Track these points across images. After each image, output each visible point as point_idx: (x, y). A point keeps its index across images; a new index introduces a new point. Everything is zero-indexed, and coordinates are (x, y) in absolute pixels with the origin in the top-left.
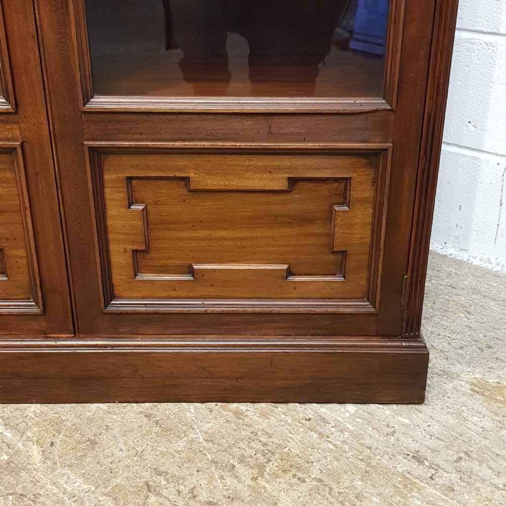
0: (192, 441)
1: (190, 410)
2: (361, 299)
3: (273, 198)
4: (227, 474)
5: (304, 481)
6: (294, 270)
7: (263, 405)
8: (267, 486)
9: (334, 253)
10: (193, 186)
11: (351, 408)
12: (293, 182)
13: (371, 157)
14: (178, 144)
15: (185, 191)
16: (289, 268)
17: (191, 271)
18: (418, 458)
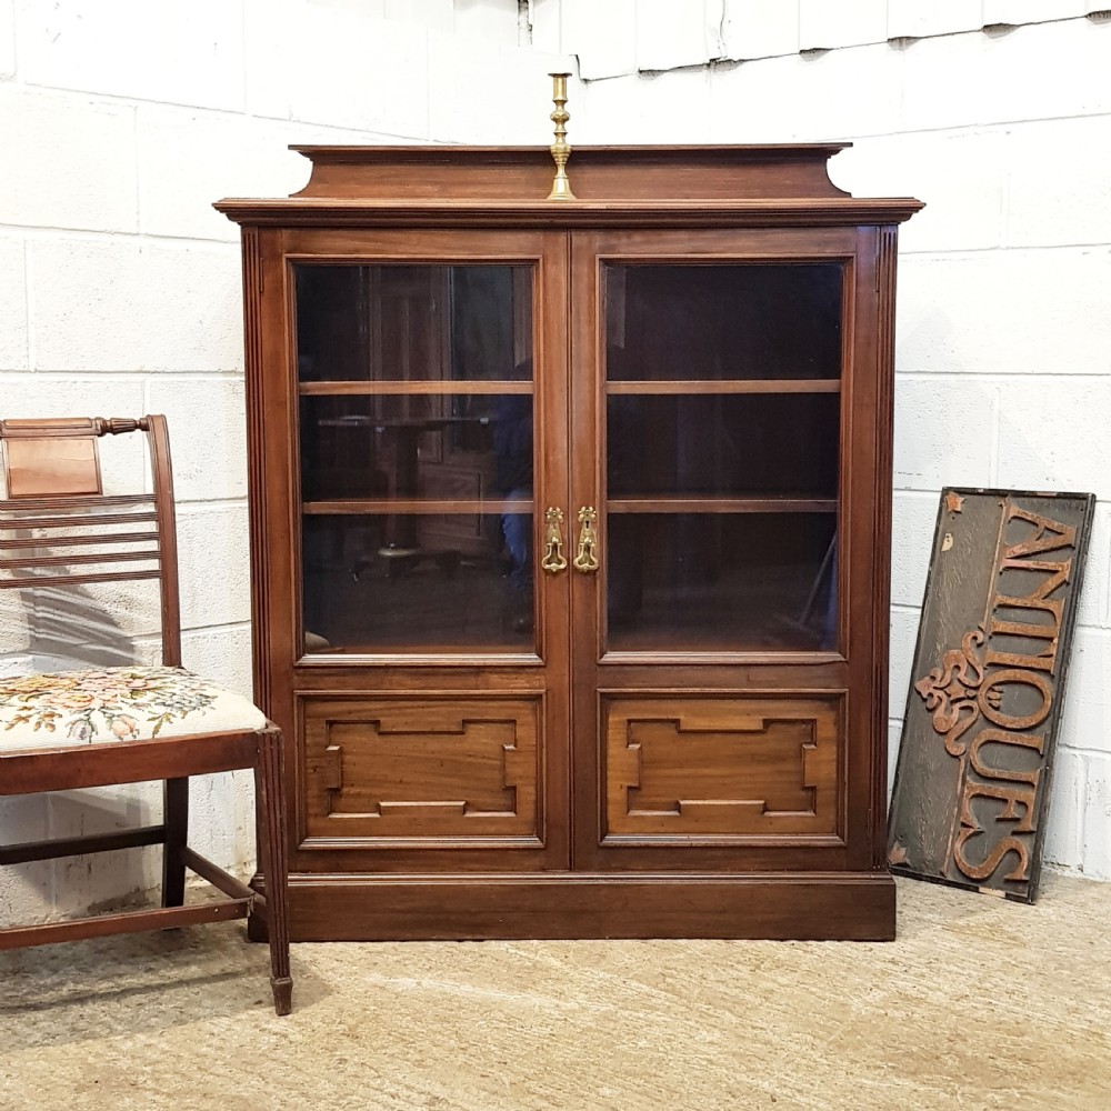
2: (831, 833)
3: (751, 738)
4: (728, 969)
5: (796, 971)
6: (769, 807)
8: (765, 973)
9: (805, 789)
10: (683, 727)
12: (767, 723)
13: (832, 700)
14: (673, 690)
15: (675, 732)
16: (765, 804)
17: (678, 807)
18: (892, 961)
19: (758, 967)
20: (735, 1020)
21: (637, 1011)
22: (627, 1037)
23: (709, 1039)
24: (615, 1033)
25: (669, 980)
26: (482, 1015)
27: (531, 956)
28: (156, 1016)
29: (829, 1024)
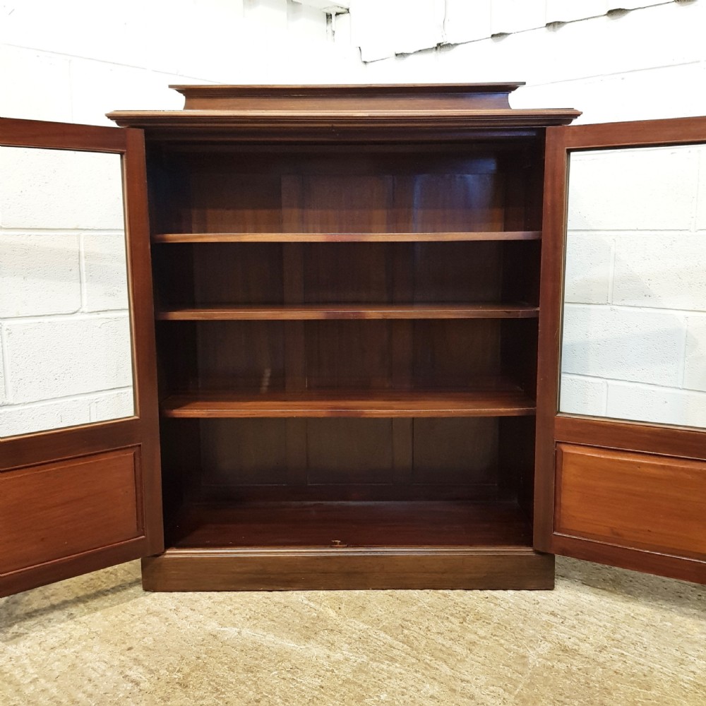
0: (420, 607)
1: (415, 593)
4: (445, 621)
5: (490, 624)
7: (458, 591)
8: (469, 626)
11: (511, 592)
18: (553, 614)
19: (464, 619)
20: (449, 672)
21: (382, 663)
22: (373, 690)
23: (431, 692)
24: (365, 685)
25: (406, 632)
26: (276, 664)
27: (317, 607)
28: (59, 660)
29: (514, 677)
